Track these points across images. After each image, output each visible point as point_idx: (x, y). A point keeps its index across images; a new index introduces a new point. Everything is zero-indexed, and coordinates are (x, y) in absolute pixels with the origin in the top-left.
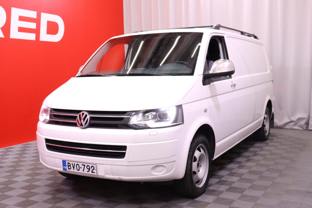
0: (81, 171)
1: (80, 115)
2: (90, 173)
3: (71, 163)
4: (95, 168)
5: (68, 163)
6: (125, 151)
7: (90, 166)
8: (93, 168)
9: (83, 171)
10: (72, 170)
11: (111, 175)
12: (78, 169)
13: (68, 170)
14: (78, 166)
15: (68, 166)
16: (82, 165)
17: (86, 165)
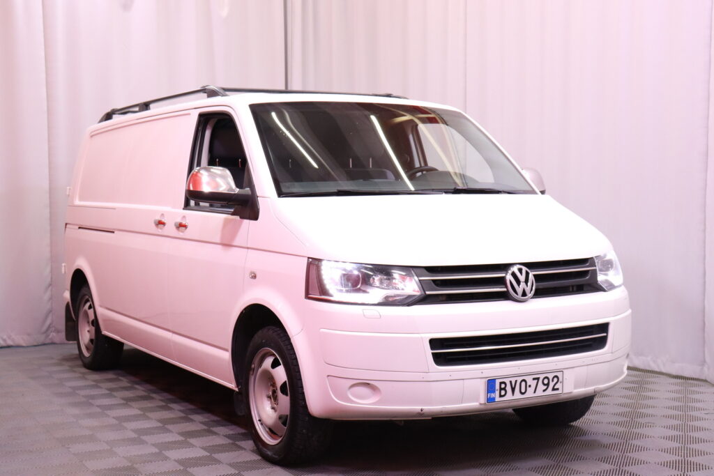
0: (530, 393)
1: (514, 275)
2: (549, 392)
3: (507, 381)
4: (560, 379)
5: (501, 383)
6: (605, 334)
7: (551, 376)
8: (556, 380)
9: (535, 392)
10: (509, 396)
11: (582, 387)
12: (523, 391)
13: (498, 399)
14: (523, 384)
15: (501, 389)
16: (534, 379)
17: (542, 377)
